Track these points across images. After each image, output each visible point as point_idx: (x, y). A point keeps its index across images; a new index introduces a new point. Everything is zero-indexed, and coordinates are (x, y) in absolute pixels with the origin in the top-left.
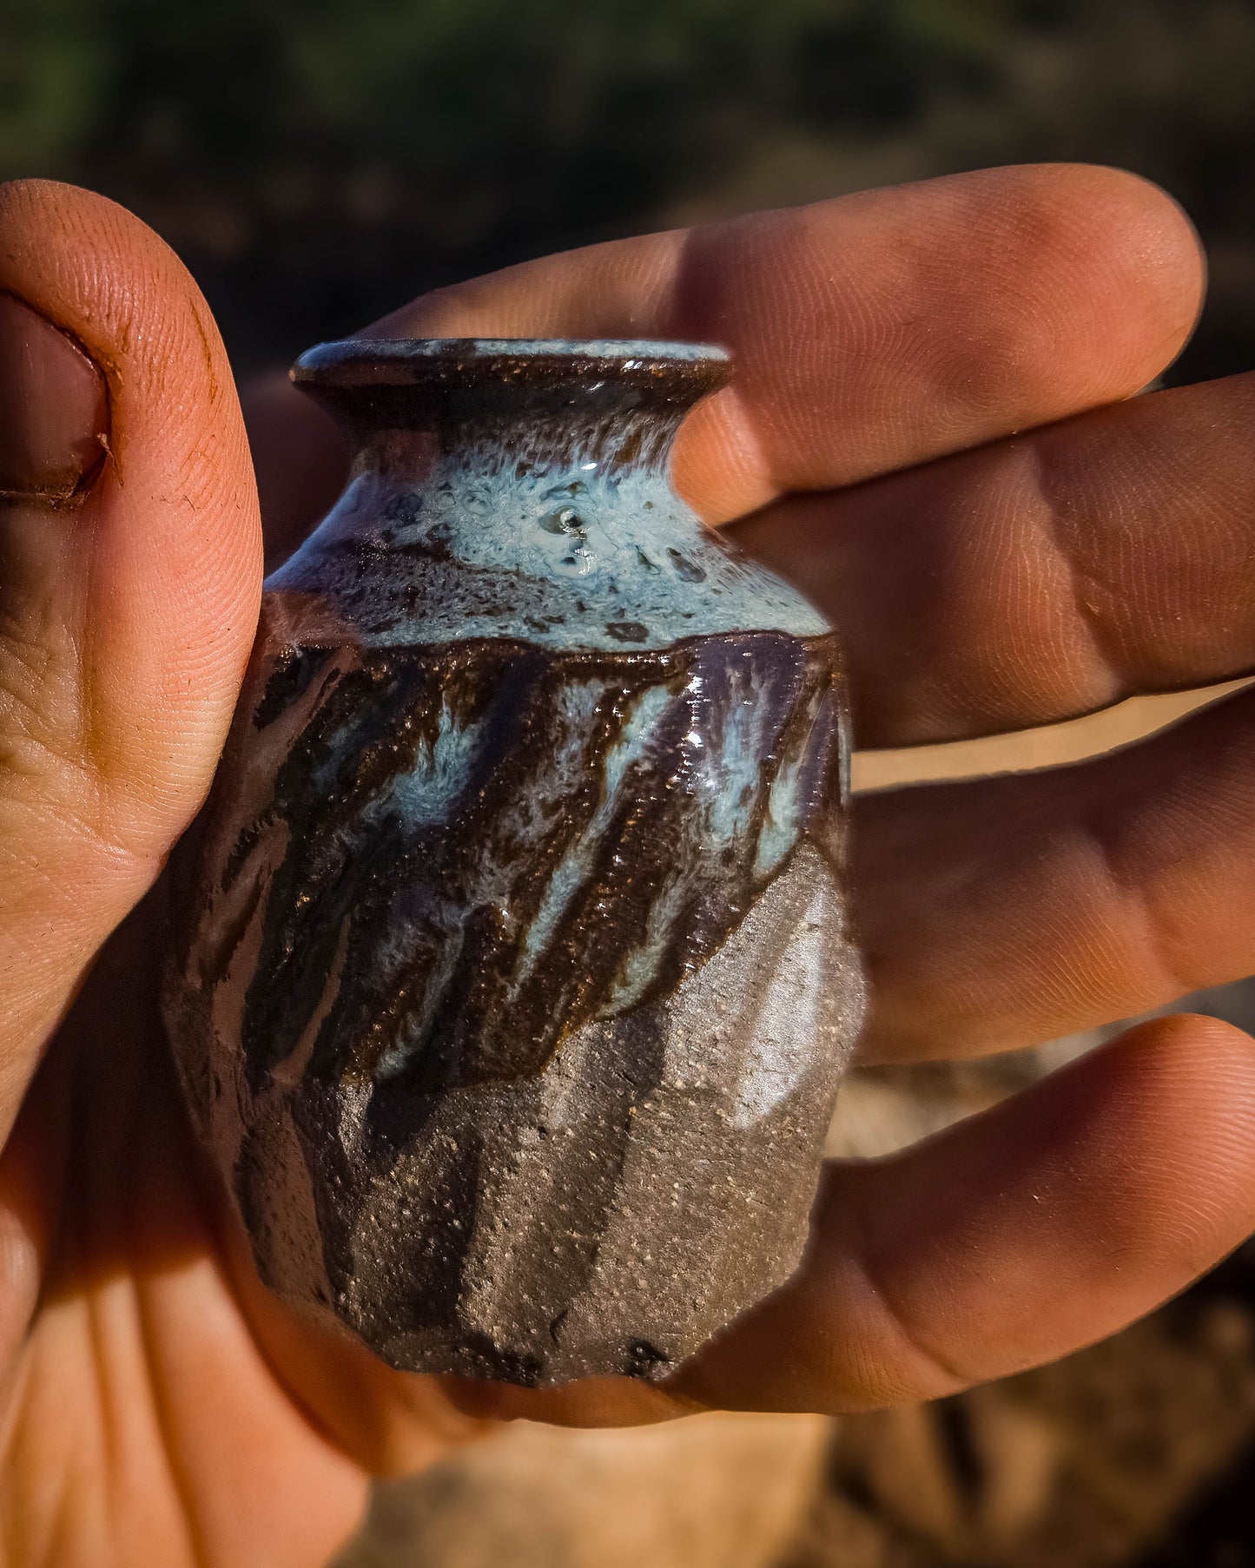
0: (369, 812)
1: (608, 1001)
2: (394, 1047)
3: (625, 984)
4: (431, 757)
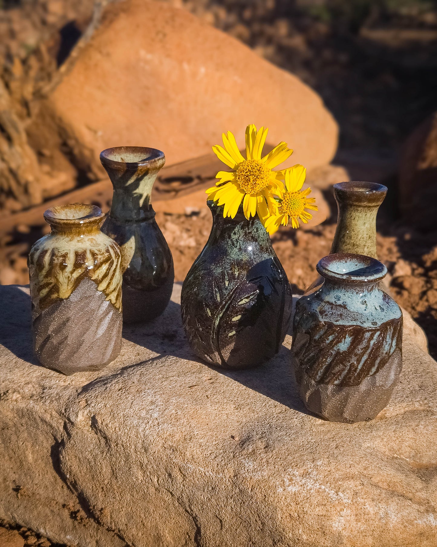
0: (335, 348)
1: (369, 374)
2: (337, 380)
3: (371, 372)
4: (344, 341)
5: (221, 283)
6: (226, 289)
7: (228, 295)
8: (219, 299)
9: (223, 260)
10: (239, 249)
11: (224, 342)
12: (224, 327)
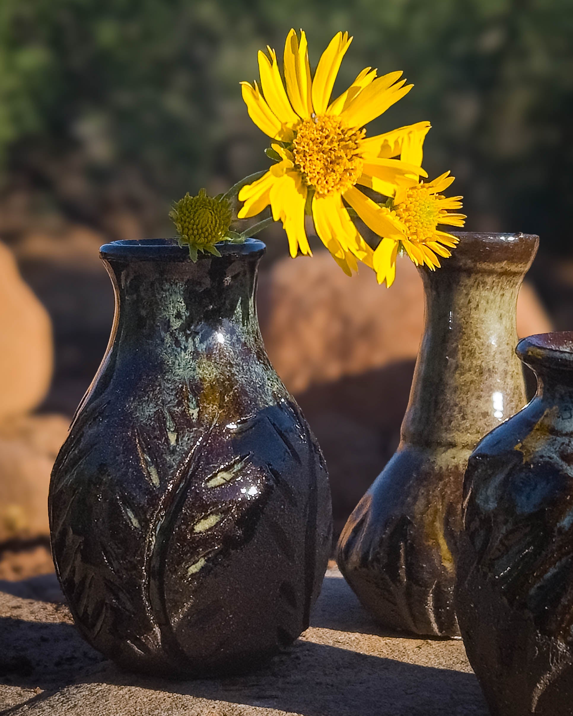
5: (158, 439)
6: (173, 452)
7: (179, 466)
8: (155, 480)
9: (157, 384)
10: (194, 353)
11: (177, 592)
12: (177, 551)
